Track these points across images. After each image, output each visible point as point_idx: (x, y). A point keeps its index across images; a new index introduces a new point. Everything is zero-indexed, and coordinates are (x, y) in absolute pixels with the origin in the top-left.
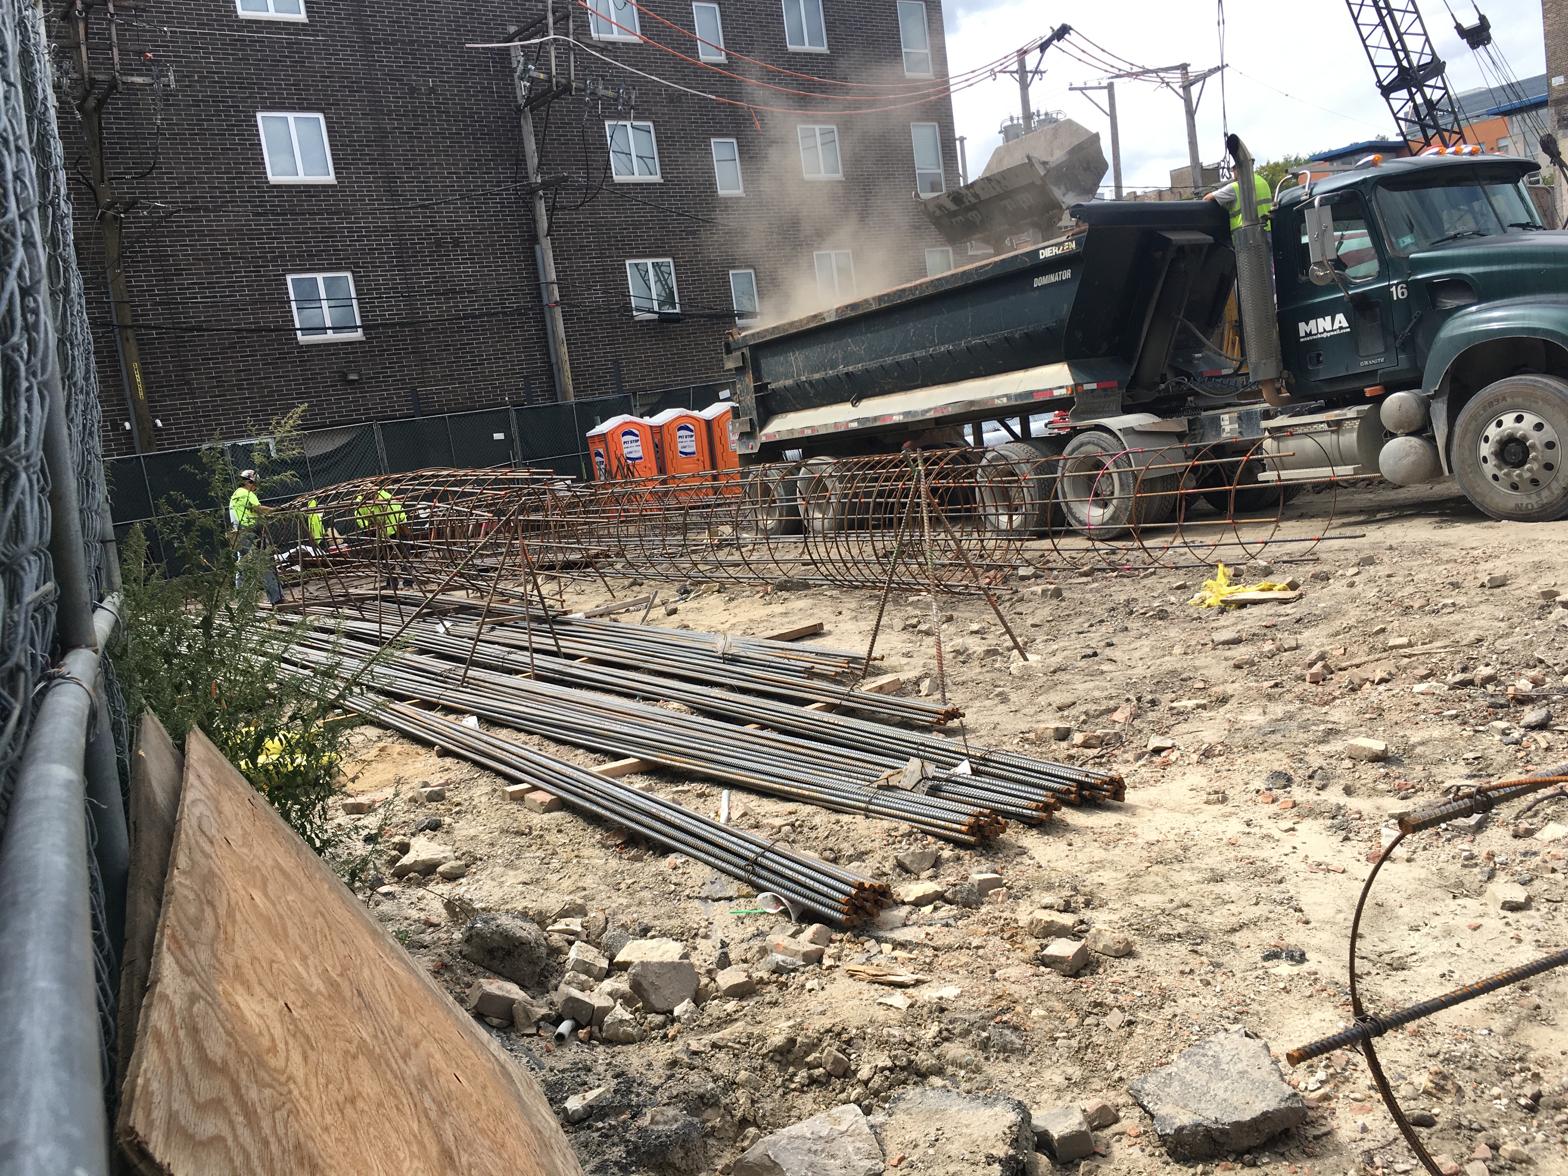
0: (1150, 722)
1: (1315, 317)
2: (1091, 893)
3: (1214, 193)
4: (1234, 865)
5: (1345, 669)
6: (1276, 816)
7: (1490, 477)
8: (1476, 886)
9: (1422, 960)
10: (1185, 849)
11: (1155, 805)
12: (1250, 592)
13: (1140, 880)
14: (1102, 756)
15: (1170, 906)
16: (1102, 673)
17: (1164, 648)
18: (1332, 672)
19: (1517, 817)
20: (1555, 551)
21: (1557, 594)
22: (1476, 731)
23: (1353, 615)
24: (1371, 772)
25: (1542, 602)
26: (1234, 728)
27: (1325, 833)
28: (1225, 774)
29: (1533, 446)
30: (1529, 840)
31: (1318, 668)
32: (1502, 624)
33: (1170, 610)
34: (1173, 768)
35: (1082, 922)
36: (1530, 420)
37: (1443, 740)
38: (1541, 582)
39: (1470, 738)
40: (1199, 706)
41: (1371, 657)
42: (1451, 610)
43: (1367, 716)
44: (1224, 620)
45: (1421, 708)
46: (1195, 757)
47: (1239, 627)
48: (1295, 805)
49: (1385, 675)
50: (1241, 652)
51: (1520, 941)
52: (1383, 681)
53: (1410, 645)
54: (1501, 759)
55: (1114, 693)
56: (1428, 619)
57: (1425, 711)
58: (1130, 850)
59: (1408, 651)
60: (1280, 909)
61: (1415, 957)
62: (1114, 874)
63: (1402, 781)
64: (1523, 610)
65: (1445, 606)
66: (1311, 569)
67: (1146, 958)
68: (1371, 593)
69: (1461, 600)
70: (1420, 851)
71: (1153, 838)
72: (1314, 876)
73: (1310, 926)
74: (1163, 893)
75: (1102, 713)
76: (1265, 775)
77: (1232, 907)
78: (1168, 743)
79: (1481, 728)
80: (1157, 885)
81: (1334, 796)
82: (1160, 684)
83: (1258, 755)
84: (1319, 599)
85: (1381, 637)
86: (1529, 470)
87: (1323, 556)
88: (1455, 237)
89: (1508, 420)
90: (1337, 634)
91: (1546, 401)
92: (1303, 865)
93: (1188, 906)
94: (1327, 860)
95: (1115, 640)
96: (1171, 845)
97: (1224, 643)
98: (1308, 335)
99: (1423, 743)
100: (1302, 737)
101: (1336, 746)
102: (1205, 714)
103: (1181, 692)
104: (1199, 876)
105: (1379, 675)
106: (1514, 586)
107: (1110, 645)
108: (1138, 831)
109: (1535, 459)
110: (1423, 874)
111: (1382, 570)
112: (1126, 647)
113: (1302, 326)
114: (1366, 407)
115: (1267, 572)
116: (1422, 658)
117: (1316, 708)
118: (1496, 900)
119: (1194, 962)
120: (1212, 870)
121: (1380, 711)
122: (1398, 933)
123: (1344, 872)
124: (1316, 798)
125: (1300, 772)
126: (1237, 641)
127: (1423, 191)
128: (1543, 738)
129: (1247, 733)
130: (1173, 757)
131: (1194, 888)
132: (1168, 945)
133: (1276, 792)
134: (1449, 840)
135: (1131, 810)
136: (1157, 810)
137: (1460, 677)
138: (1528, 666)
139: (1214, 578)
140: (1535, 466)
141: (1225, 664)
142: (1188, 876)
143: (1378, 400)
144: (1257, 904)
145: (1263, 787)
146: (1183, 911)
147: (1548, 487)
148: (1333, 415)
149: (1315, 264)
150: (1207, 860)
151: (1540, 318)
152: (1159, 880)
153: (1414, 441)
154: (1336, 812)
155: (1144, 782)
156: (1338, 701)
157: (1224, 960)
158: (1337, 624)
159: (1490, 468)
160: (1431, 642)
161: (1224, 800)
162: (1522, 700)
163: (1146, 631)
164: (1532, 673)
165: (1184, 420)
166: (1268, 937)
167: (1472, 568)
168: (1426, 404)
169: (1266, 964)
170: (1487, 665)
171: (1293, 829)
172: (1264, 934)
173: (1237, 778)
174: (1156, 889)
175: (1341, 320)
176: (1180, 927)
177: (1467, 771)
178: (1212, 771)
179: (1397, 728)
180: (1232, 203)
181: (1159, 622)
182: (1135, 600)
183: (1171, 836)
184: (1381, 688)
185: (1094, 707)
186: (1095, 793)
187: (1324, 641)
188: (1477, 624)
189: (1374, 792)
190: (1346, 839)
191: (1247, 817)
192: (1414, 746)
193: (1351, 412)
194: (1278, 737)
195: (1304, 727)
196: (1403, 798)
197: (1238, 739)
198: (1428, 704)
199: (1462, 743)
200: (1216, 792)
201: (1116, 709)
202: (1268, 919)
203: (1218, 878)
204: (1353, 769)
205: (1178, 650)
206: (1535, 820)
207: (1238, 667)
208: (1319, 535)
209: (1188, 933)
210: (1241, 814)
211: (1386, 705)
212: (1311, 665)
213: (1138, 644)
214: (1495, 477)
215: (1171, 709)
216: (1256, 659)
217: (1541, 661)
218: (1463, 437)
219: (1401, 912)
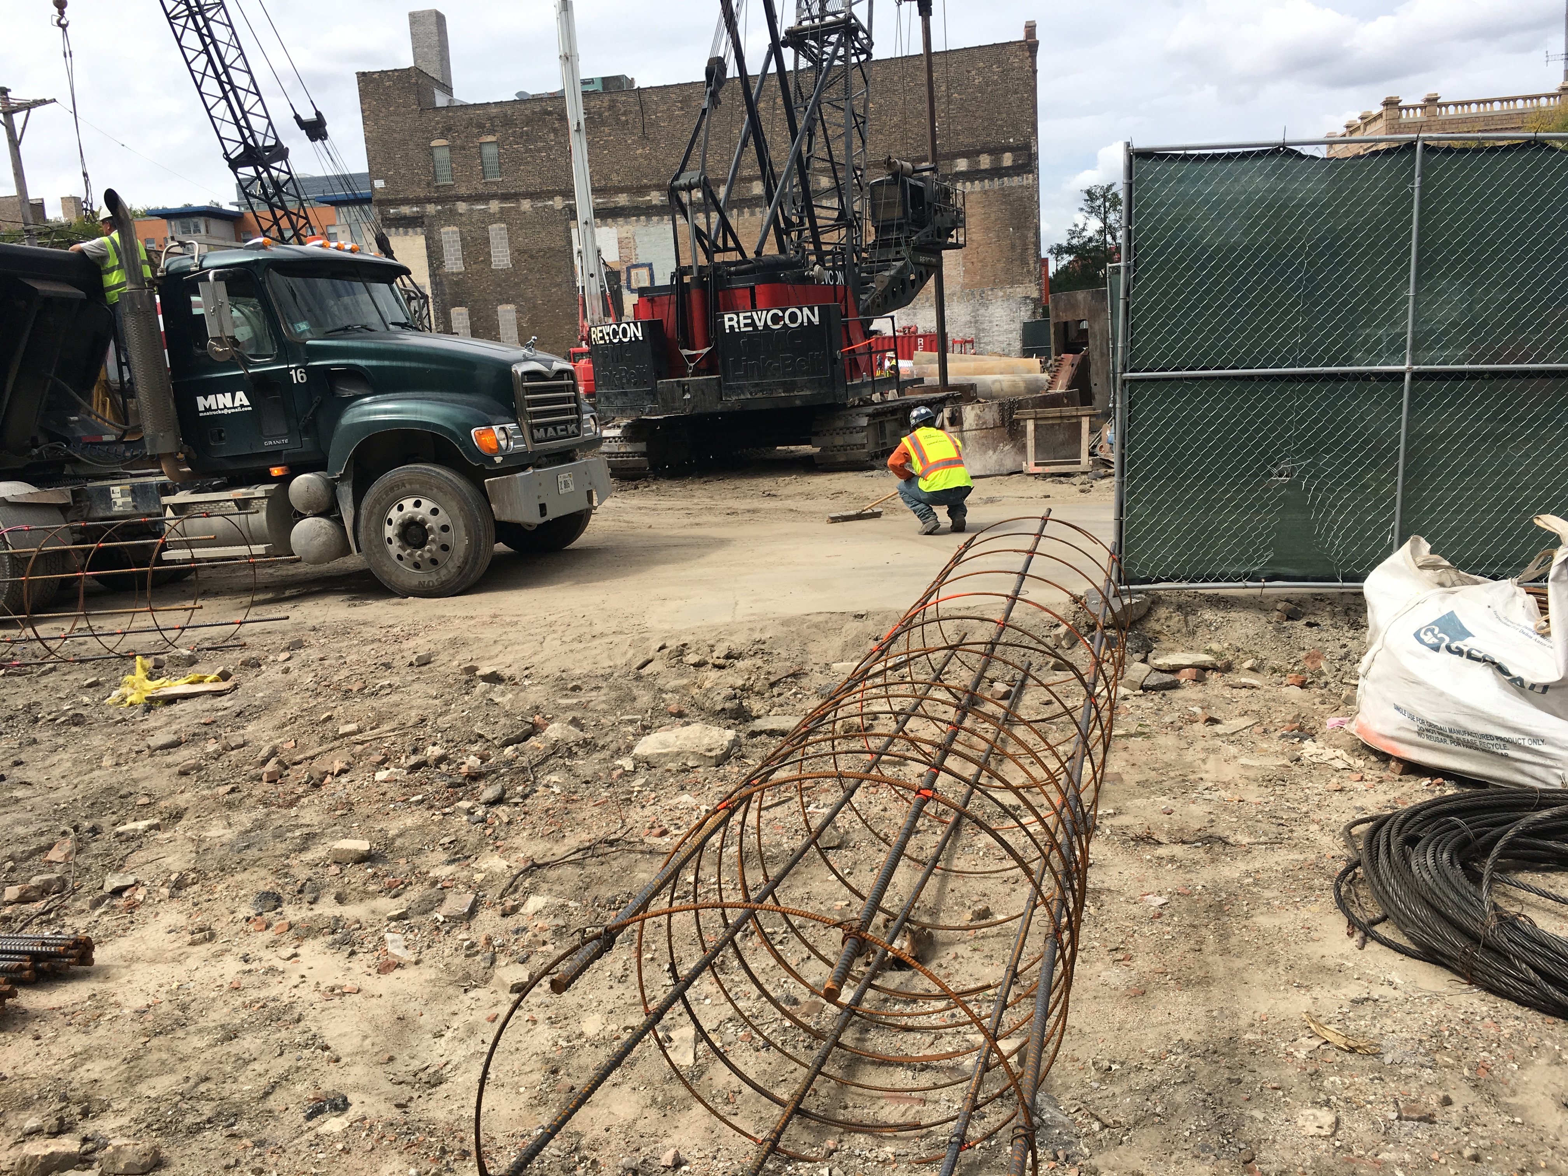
0: (96, 856)
1: (215, 393)
2: (87, 1098)
3: (85, 245)
4: (244, 1014)
5: (299, 763)
6: (273, 944)
7: (395, 557)
8: (481, 973)
9: (456, 1068)
10: (184, 1008)
11: (131, 960)
12: (180, 687)
13: (142, 1063)
14: (50, 911)
15: (186, 1086)
16: (18, 800)
17: (89, 761)
18: (287, 768)
19: (502, 896)
20: (464, 627)
21: (476, 669)
22: (444, 814)
23: (294, 704)
24: (359, 875)
25: (465, 677)
26: (201, 848)
27: (329, 952)
28: (206, 905)
29: (431, 529)
30: (516, 917)
31: (271, 766)
32: (437, 702)
33: (85, 713)
34: (142, 910)
35: (85, 1140)
36: (427, 505)
37: (419, 828)
38: (460, 657)
39: (440, 822)
40: (151, 827)
41: (325, 747)
42: (388, 691)
43: (338, 813)
44: (154, 720)
45: (388, 796)
46: (165, 891)
47: (175, 727)
48: (291, 926)
49: (343, 765)
50: (185, 756)
51: (535, 1022)
52: (342, 772)
53: (360, 731)
54: (472, 839)
55: (44, 827)
56: (369, 702)
57: (392, 800)
58: (117, 1026)
59: (359, 737)
60: (306, 1053)
61: (449, 1067)
62: (107, 1063)
63: (391, 879)
64: (451, 686)
65: (382, 687)
66: (238, 656)
67: (178, 1162)
68: (308, 679)
69: (396, 680)
70: (425, 951)
71: (141, 1002)
72: (330, 1004)
73: (341, 1063)
74: (172, 1071)
75: (32, 854)
76: (251, 899)
77: (256, 1066)
78: (130, 880)
79: (447, 810)
80: (163, 1063)
81: (327, 908)
82: (97, 805)
83: (239, 877)
84: (256, 689)
85: (329, 725)
86: (430, 551)
87: (248, 640)
88: (346, 329)
89: (408, 504)
90: (284, 725)
91: (439, 488)
92: (317, 994)
93: (207, 1079)
94: (339, 982)
95: (23, 757)
96: (165, 1007)
97: (162, 748)
98: (207, 410)
99: (400, 835)
100: (281, 848)
101: (317, 852)
102: (162, 836)
103: (122, 812)
104: (207, 1039)
105: (338, 766)
106: (438, 663)
107: (17, 764)
108: (120, 998)
109: (433, 541)
110: (431, 974)
111: (314, 654)
112: (40, 765)
113: (200, 400)
114: (273, 487)
115: (192, 661)
116: (374, 743)
117: (284, 811)
118: (503, 984)
119: (235, 1148)
120: (222, 1026)
121: (349, 806)
122: (425, 1044)
123: (359, 991)
124: (310, 914)
125: (288, 888)
126: (176, 744)
127: (310, 280)
128: (503, 812)
129: (219, 853)
130: (140, 896)
131: (208, 1055)
132: (199, 1137)
133: (268, 916)
134: (448, 932)
135: (104, 973)
136: (135, 966)
137: (414, 759)
138: (471, 742)
139: (132, 671)
140: (434, 547)
141: (167, 772)
142: (197, 1042)
143: (285, 481)
144: (281, 1054)
145: (252, 913)
146: (203, 1088)
147: (446, 566)
148: (240, 493)
149: (213, 339)
150: (213, 1015)
151: (429, 414)
152: (164, 1056)
153: (323, 522)
154: (335, 925)
155: (111, 935)
156: (305, 800)
157: (266, 1133)
158: (281, 714)
159: (394, 548)
160: (377, 726)
161: (212, 937)
162: (475, 777)
163: (61, 741)
164: (475, 748)
165: (67, 490)
166: (302, 1089)
167: (397, 647)
168: (331, 487)
169: (310, 1124)
170: (434, 744)
171: (295, 955)
172: (299, 1088)
173: (220, 908)
174: (164, 1068)
175: (241, 397)
176: (207, 1110)
177: (444, 857)
178: (189, 904)
179: (370, 822)
180: (104, 258)
181: (74, 729)
182: (36, 704)
183: (162, 996)
184: (344, 779)
185: (21, 848)
186: (54, 962)
187: (272, 734)
188: (414, 703)
189: (365, 895)
190: (353, 953)
191: (244, 950)
192: (393, 839)
193: (259, 491)
194: (253, 853)
195: (279, 835)
196: (395, 897)
197: (210, 862)
198: (394, 792)
199: (436, 829)
200: (201, 930)
201: (50, 847)
202: (298, 1069)
203: (231, 1035)
204: (340, 875)
205: (107, 761)
206: (517, 896)
207: (184, 773)
208: (241, 619)
209: (219, 1114)
210: (235, 950)
211: (354, 798)
212: (264, 762)
213: (55, 758)
214: (400, 557)
215: (118, 835)
216: (202, 762)
217: (481, 736)
218: (369, 520)
219: (422, 1020)
